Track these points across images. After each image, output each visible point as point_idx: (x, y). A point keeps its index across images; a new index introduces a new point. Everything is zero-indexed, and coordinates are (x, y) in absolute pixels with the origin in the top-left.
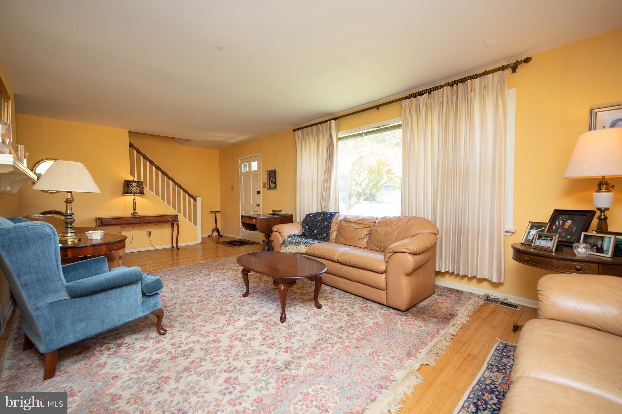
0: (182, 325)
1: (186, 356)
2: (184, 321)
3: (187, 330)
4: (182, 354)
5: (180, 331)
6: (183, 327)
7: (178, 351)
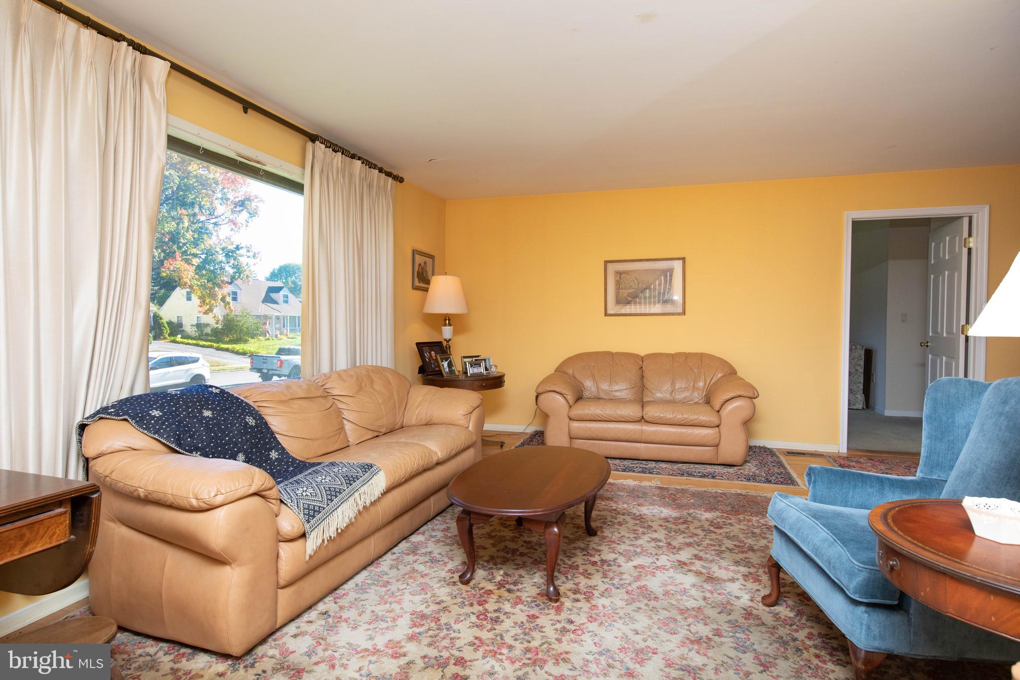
0: (729, 607)
1: (747, 560)
2: (720, 613)
3: (726, 592)
4: (750, 565)
5: (737, 598)
6: (728, 602)
7: (755, 570)
